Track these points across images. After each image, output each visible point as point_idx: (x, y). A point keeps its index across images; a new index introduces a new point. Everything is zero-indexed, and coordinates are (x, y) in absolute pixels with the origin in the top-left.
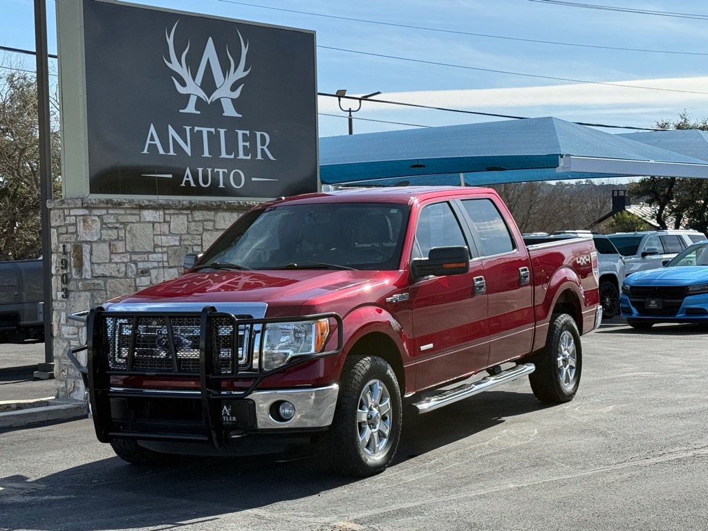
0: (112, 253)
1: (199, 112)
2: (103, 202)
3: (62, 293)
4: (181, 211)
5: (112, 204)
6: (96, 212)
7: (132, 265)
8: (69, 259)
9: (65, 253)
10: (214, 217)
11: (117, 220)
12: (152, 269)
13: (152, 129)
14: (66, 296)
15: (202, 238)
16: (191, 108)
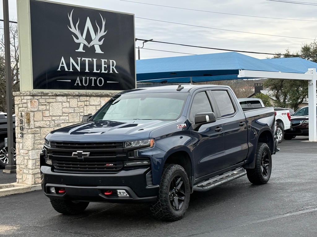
0: (43, 116)
1: (84, 51)
2: (39, 93)
3: (21, 135)
4: (75, 97)
5: (43, 94)
6: (36, 97)
7: (53, 122)
8: (23, 119)
9: (22, 116)
10: (89, 99)
11: (46, 101)
12: (61, 123)
13: (63, 59)
14: (22, 137)
15: (84, 109)
16: (81, 49)
